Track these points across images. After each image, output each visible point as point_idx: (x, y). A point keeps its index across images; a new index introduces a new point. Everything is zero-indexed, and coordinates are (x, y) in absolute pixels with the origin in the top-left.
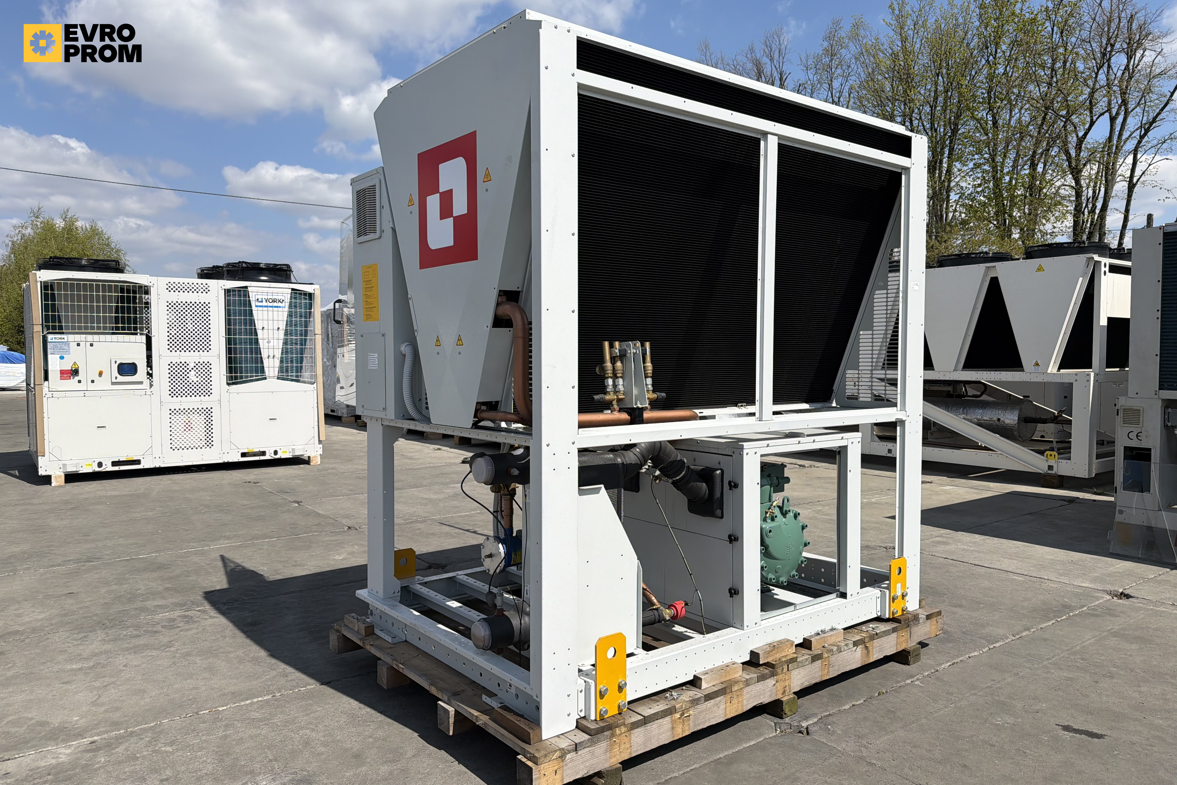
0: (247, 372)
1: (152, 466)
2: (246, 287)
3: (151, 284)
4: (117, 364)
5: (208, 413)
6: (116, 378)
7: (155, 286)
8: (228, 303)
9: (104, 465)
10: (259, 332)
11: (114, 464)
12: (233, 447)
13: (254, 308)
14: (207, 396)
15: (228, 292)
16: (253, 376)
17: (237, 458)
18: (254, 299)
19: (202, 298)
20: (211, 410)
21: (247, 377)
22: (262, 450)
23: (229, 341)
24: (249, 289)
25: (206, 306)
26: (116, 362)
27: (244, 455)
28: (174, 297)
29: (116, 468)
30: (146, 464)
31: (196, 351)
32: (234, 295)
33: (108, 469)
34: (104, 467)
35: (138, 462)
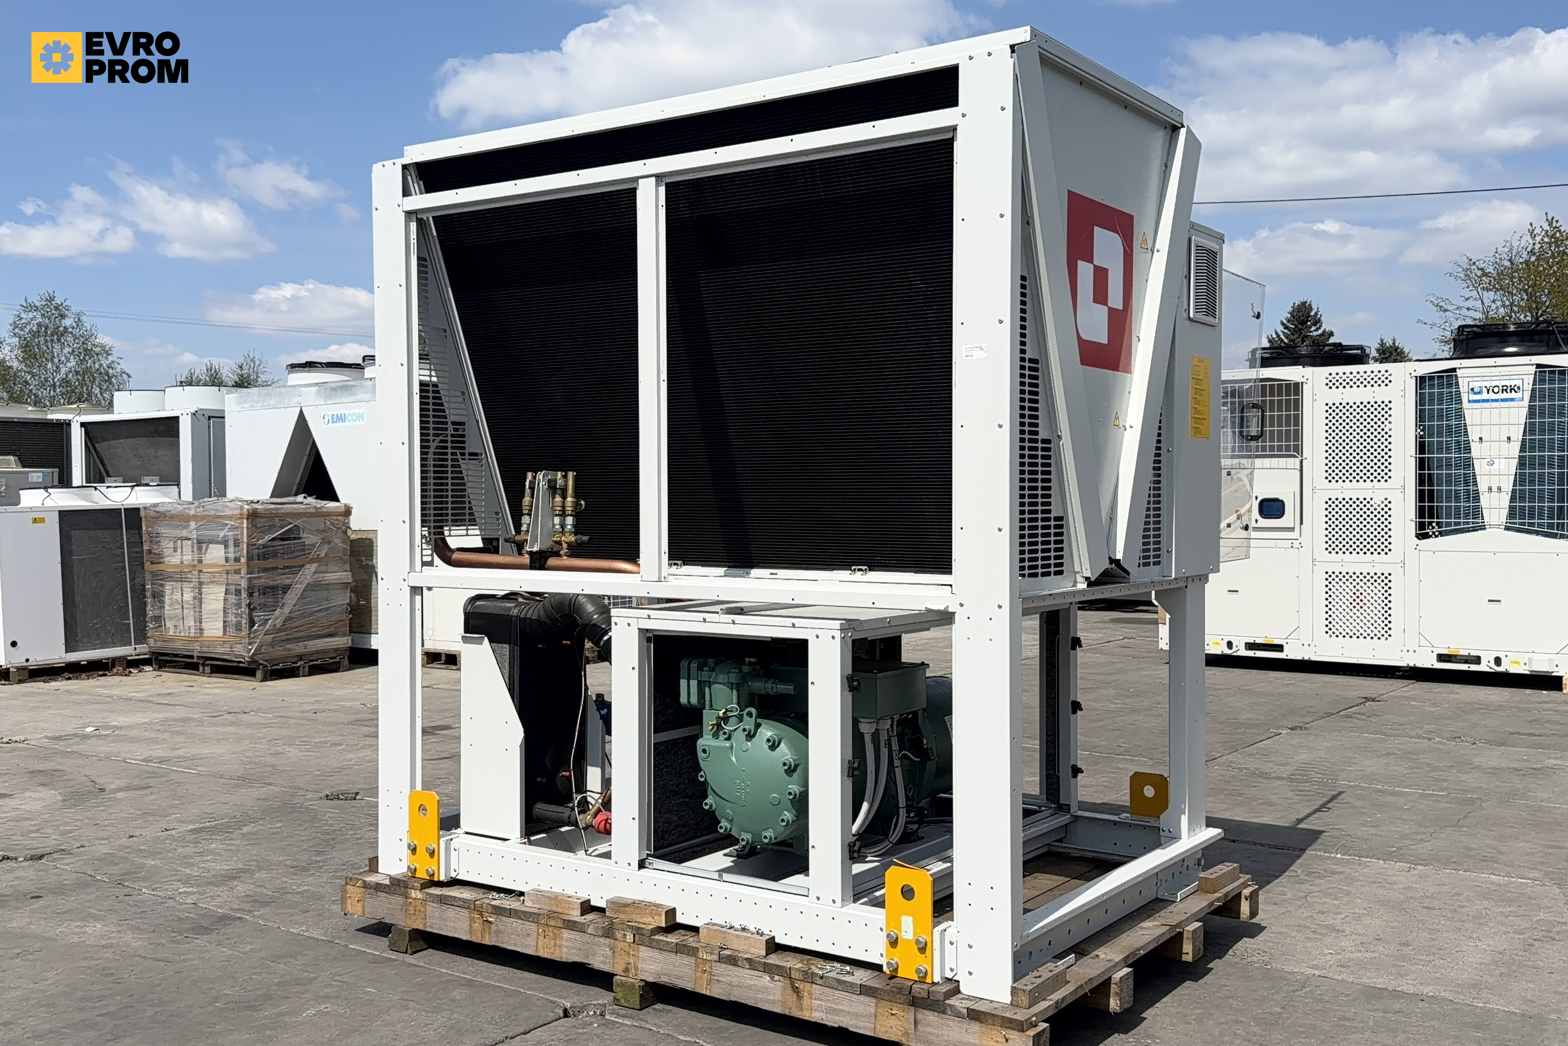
0: (1448, 516)
1: (1299, 658)
2: (1454, 370)
3: (1304, 380)
4: (1259, 500)
5: (1386, 580)
6: (1257, 521)
7: (1309, 382)
8: (1421, 400)
9: (1234, 646)
10: (1474, 446)
11: (1250, 646)
12: (1423, 642)
13: (1465, 404)
14: (1383, 553)
15: (1421, 381)
16: (1459, 524)
17: (1429, 661)
18: (1466, 389)
19: (1380, 394)
20: (1389, 578)
21: (1448, 524)
22: (1474, 653)
23: (1421, 464)
24: (1459, 372)
25: (1385, 407)
26: (1257, 498)
27: (1441, 658)
28: (1337, 396)
29: (1250, 653)
30: (1291, 653)
31: (1368, 481)
32: (1432, 386)
33: (1239, 653)
34: (1234, 649)
35: (1279, 648)
